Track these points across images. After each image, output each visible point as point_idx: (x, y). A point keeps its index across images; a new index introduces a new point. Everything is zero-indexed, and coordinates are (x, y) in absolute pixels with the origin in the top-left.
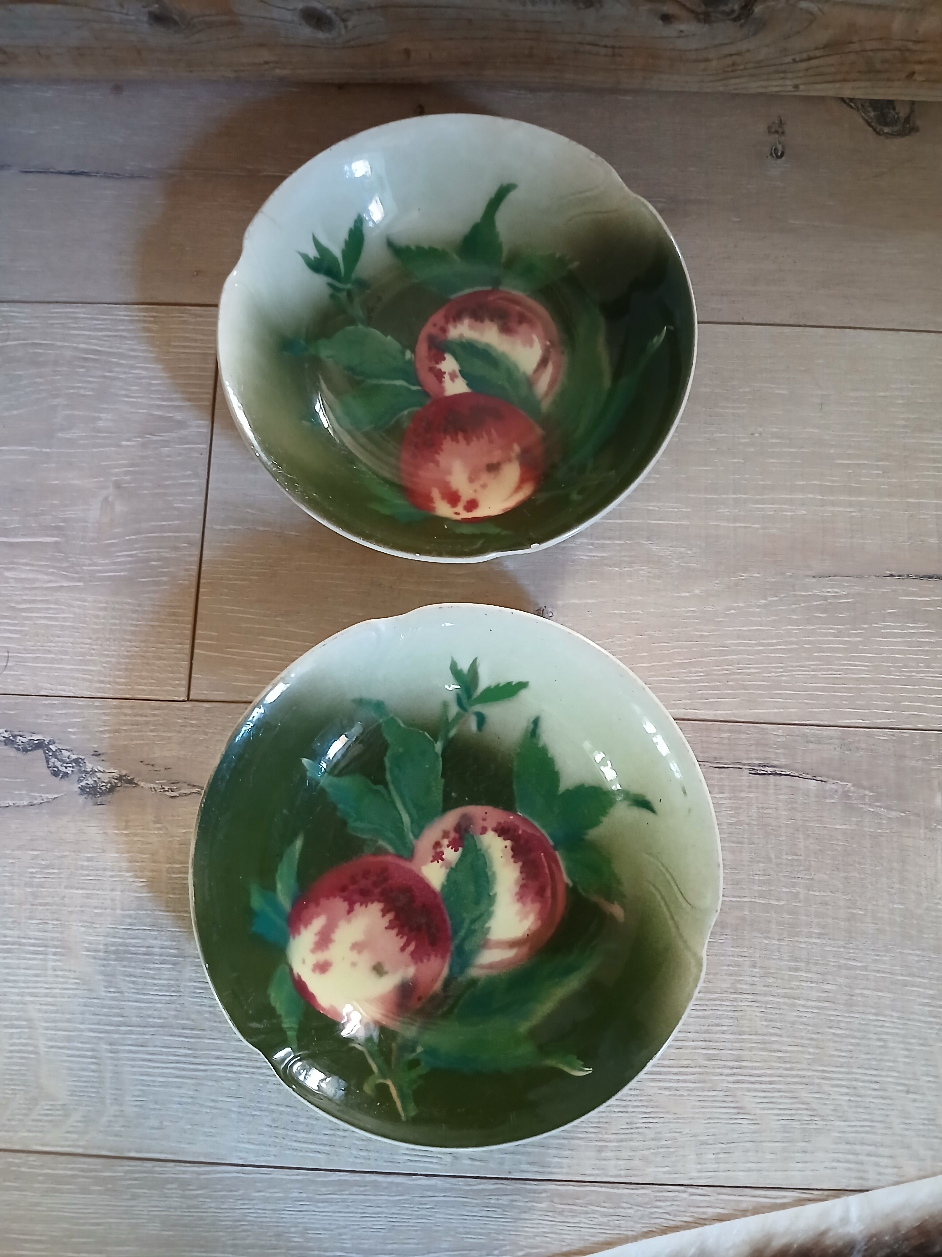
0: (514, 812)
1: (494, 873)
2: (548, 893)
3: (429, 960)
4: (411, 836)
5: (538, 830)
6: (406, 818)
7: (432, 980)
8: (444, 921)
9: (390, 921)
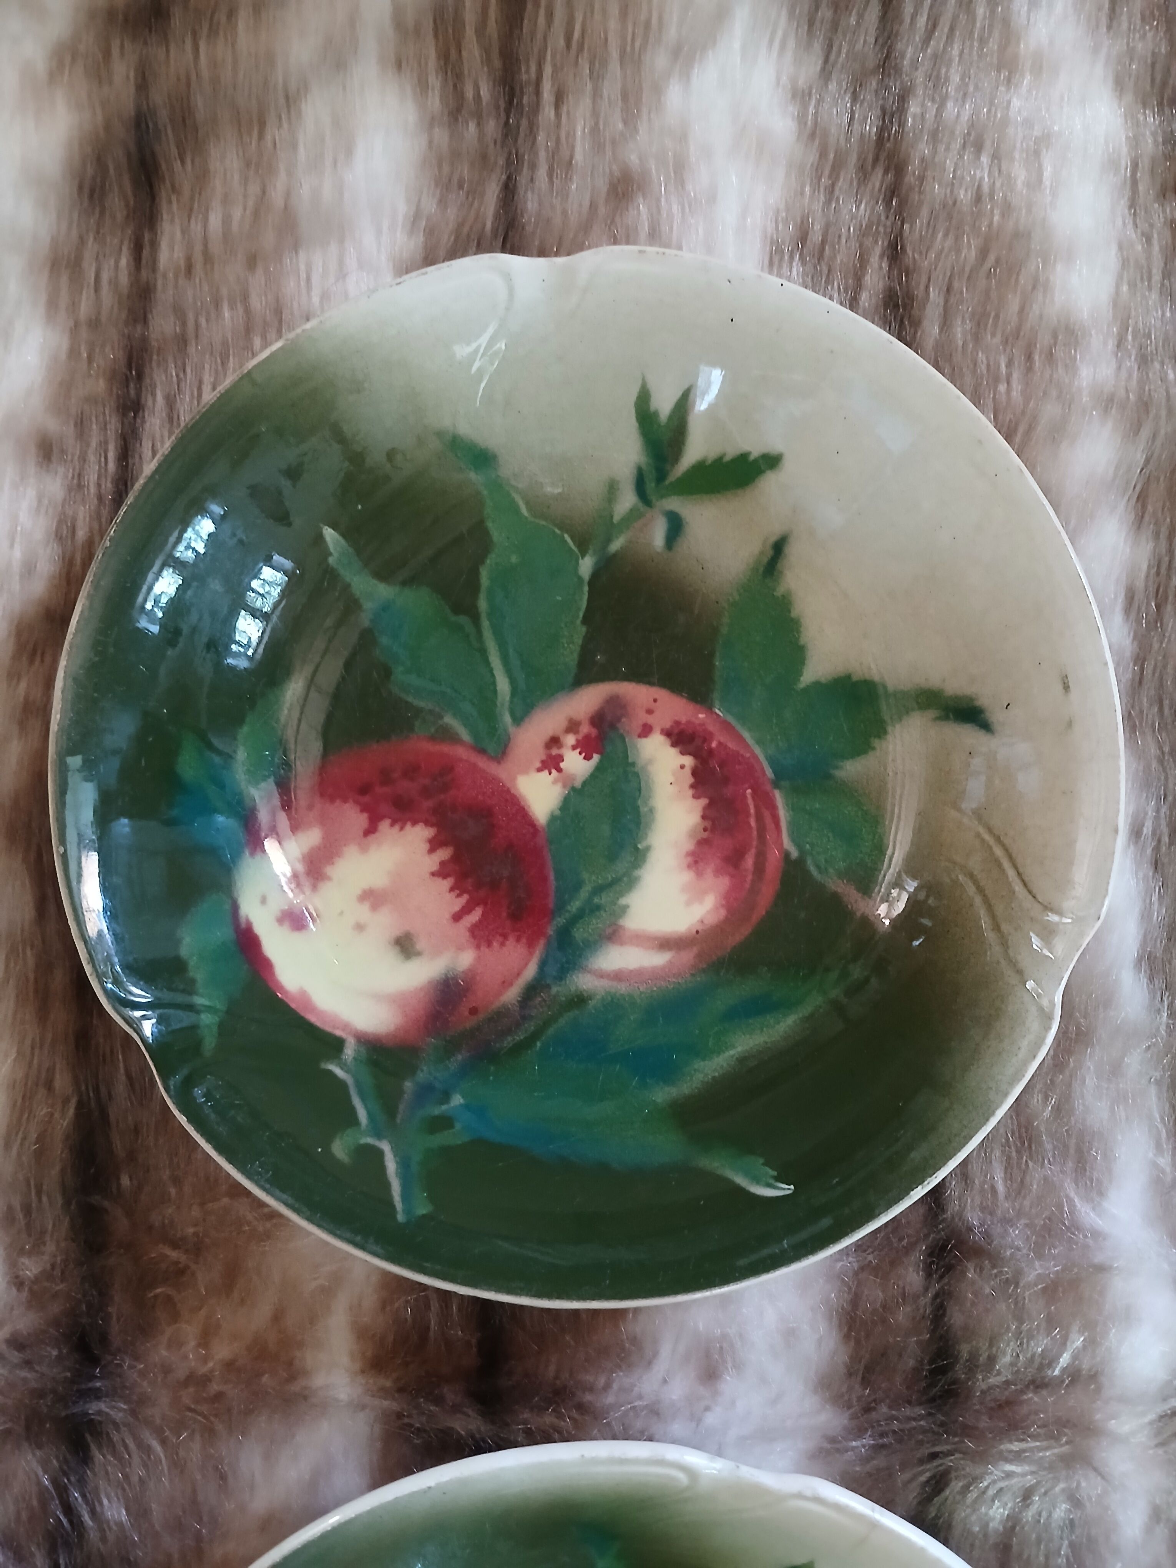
0: (710, 709)
1: (651, 811)
2: (749, 862)
3: (502, 944)
4: (507, 718)
5: (747, 746)
6: (503, 685)
7: (504, 982)
8: (545, 879)
9: (442, 864)
